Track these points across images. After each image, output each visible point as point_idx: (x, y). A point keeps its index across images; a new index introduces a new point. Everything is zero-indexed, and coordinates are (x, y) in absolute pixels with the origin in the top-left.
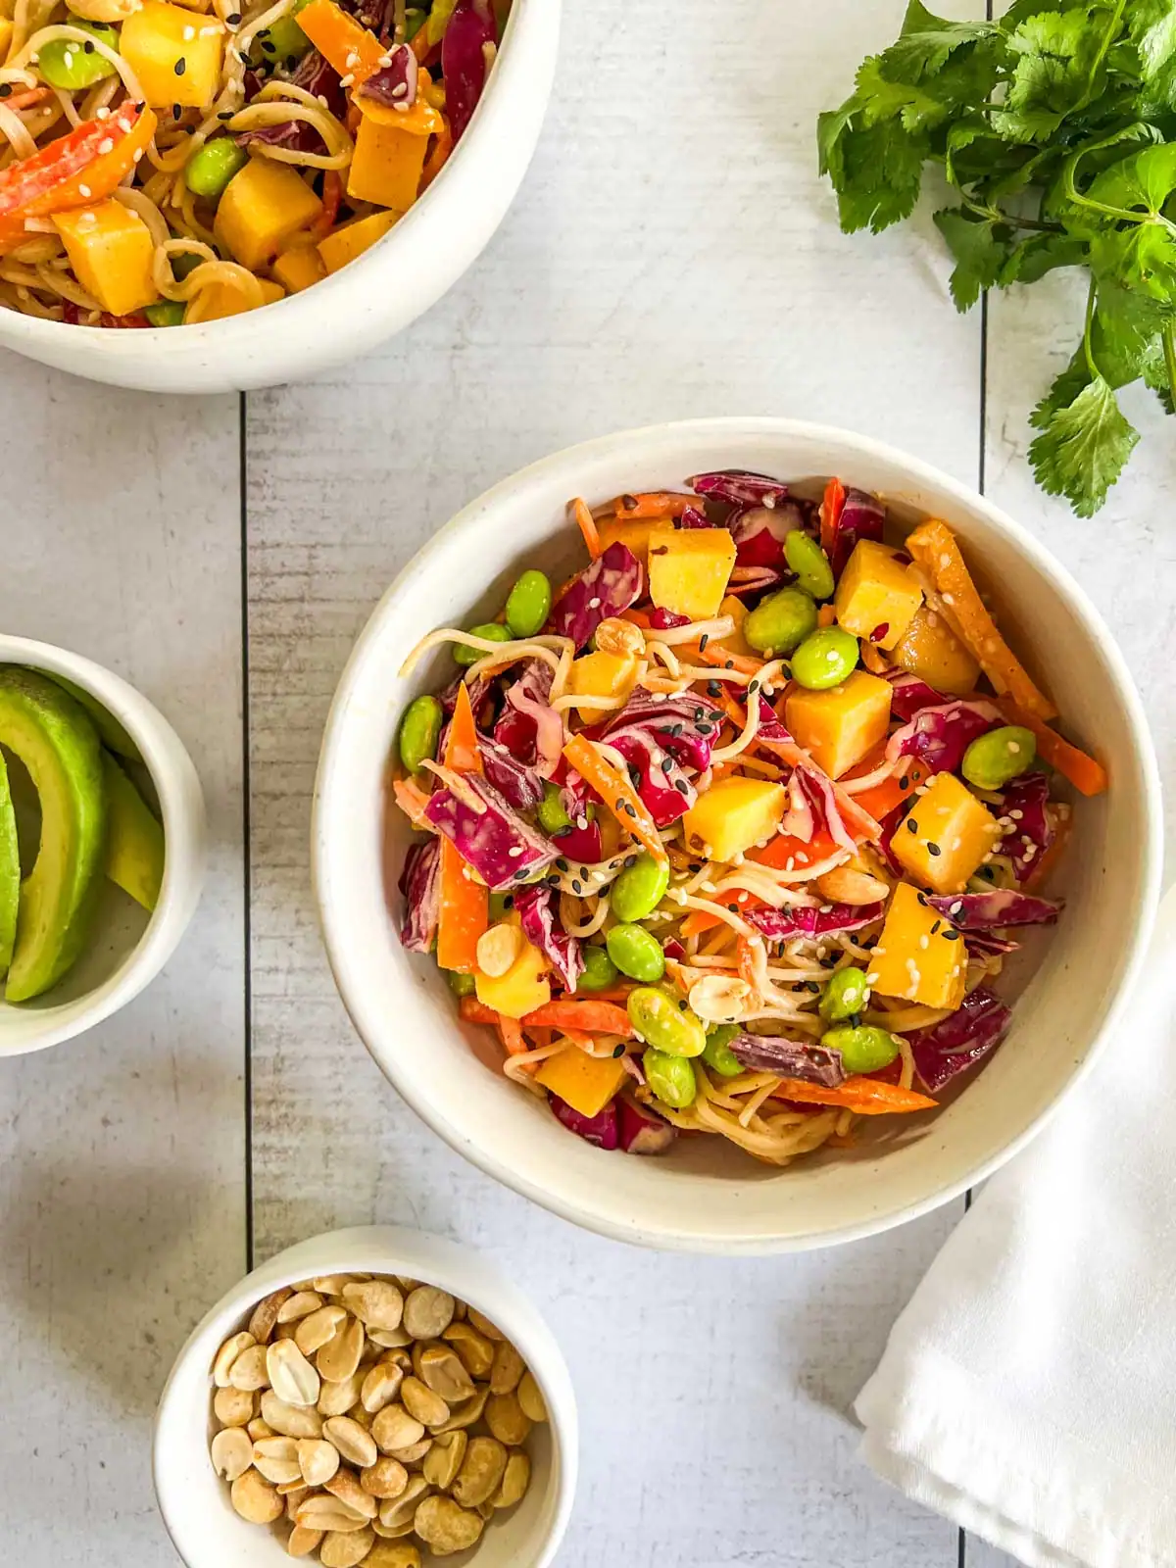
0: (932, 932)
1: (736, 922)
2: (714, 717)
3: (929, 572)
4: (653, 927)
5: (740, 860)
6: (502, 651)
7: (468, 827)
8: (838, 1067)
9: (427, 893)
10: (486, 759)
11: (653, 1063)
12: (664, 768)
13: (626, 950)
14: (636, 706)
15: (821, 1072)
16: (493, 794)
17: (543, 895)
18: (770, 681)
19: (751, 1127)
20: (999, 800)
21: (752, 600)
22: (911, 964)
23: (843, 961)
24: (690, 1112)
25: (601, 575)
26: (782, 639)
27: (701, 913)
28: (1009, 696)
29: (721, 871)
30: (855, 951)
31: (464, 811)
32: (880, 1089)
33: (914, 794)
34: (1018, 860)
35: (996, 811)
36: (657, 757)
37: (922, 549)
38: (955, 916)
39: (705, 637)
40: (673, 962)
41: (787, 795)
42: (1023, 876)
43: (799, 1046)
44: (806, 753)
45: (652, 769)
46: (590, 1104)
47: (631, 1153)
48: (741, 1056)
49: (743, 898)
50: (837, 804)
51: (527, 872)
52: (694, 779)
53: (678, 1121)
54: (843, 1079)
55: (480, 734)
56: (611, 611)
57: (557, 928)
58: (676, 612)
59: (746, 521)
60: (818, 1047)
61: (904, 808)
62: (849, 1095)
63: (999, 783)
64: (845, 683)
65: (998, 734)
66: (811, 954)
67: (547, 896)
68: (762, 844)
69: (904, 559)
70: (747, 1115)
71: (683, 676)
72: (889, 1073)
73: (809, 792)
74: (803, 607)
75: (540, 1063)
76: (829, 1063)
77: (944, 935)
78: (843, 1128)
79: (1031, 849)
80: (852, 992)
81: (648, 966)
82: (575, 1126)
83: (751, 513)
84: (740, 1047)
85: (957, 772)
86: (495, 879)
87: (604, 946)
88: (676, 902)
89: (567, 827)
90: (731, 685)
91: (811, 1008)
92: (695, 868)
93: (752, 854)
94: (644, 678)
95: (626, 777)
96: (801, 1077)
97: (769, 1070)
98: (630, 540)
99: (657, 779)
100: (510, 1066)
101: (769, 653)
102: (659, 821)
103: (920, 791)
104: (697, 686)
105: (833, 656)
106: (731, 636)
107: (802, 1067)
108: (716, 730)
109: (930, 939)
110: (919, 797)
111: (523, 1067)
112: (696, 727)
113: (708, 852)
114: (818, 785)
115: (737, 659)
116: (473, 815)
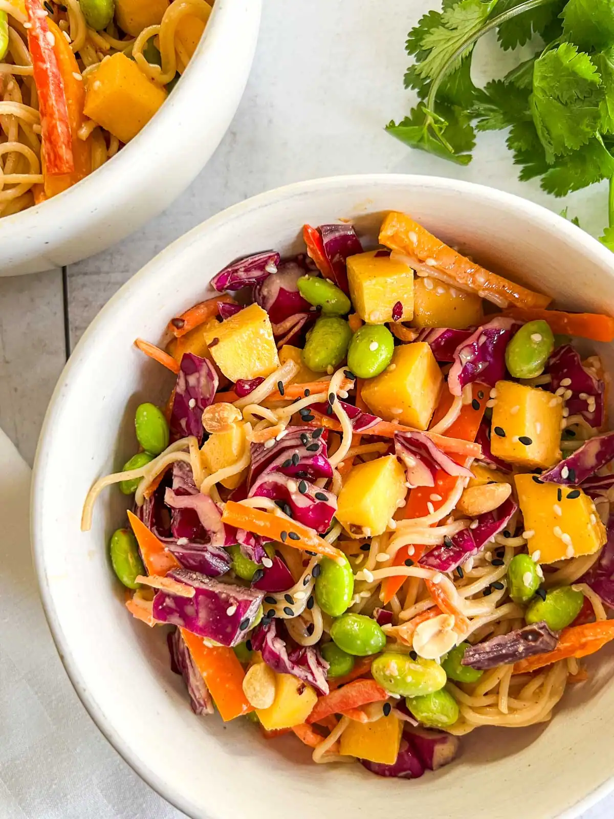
0: (559, 499)
1: (417, 572)
2: (315, 435)
3: (408, 252)
4: (360, 609)
5: (394, 525)
6: (149, 472)
7: (190, 610)
8: (549, 634)
9: (190, 671)
10: (176, 554)
11: (415, 708)
12: (301, 490)
13: (350, 638)
14: (258, 458)
15: (540, 644)
16: (194, 576)
17: (268, 631)
18: (341, 388)
19: (511, 710)
20: (547, 379)
21: (299, 341)
22: (557, 530)
23: (508, 555)
24: (462, 721)
25: (187, 382)
26: (333, 355)
27: (388, 579)
28: (511, 306)
29: (385, 539)
30: (513, 542)
31: (181, 602)
32: (586, 632)
33: (487, 408)
34: (585, 413)
35: (550, 388)
36: (292, 486)
37: (393, 238)
38: (568, 478)
39: (280, 383)
40: (388, 627)
41: (400, 460)
42: (596, 421)
43: (513, 635)
44: (395, 422)
45: (293, 497)
46: (388, 753)
47: (436, 770)
48: (477, 666)
49: (411, 552)
50: (436, 445)
51: (248, 620)
52: (329, 486)
53: (460, 732)
54: (557, 639)
55: (163, 539)
56: (204, 403)
57: (293, 647)
58: (250, 378)
59: (265, 292)
60: (527, 628)
61: (487, 421)
62: (566, 648)
63: (540, 368)
64: (394, 359)
65: (520, 335)
66: (482, 563)
67: (273, 628)
68: (402, 503)
69: (384, 253)
70: (504, 702)
71: (280, 419)
72: (585, 615)
73: (413, 449)
74: (336, 325)
75: (339, 742)
76: (541, 635)
77: (569, 496)
78: (574, 668)
79: (591, 401)
80: (528, 575)
81: (372, 642)
82: (387, 773)
83: (265, 284)
84: (472, 660)
85: (508, 376)
86: (227, 639)
87: (332, 640)
88: (365, 581)
89: (259, 571)
90: (316, 406)
91: (504, 601)
92: (365, 546)
93: (399, 515)
94: (253, 436)
95: (279, 513)
96: (526, 656)
97: (501, 664)
98: (193, 349)
99: (301, 502)
100: (318, 755)
101: (330, 369)
102: (320, 529)
103: (490, 404)
104: (293, 421)
105: (374, 346)
106: (299, 372)
107: (524, 649)
108: (322, 443)
109: (560, 506)
110: (492, 408)
111: (327, 751)
112: (307, 449)
113: (367, 532)
114: (417, 440)
115: (310, 386)
116: (189, 599)
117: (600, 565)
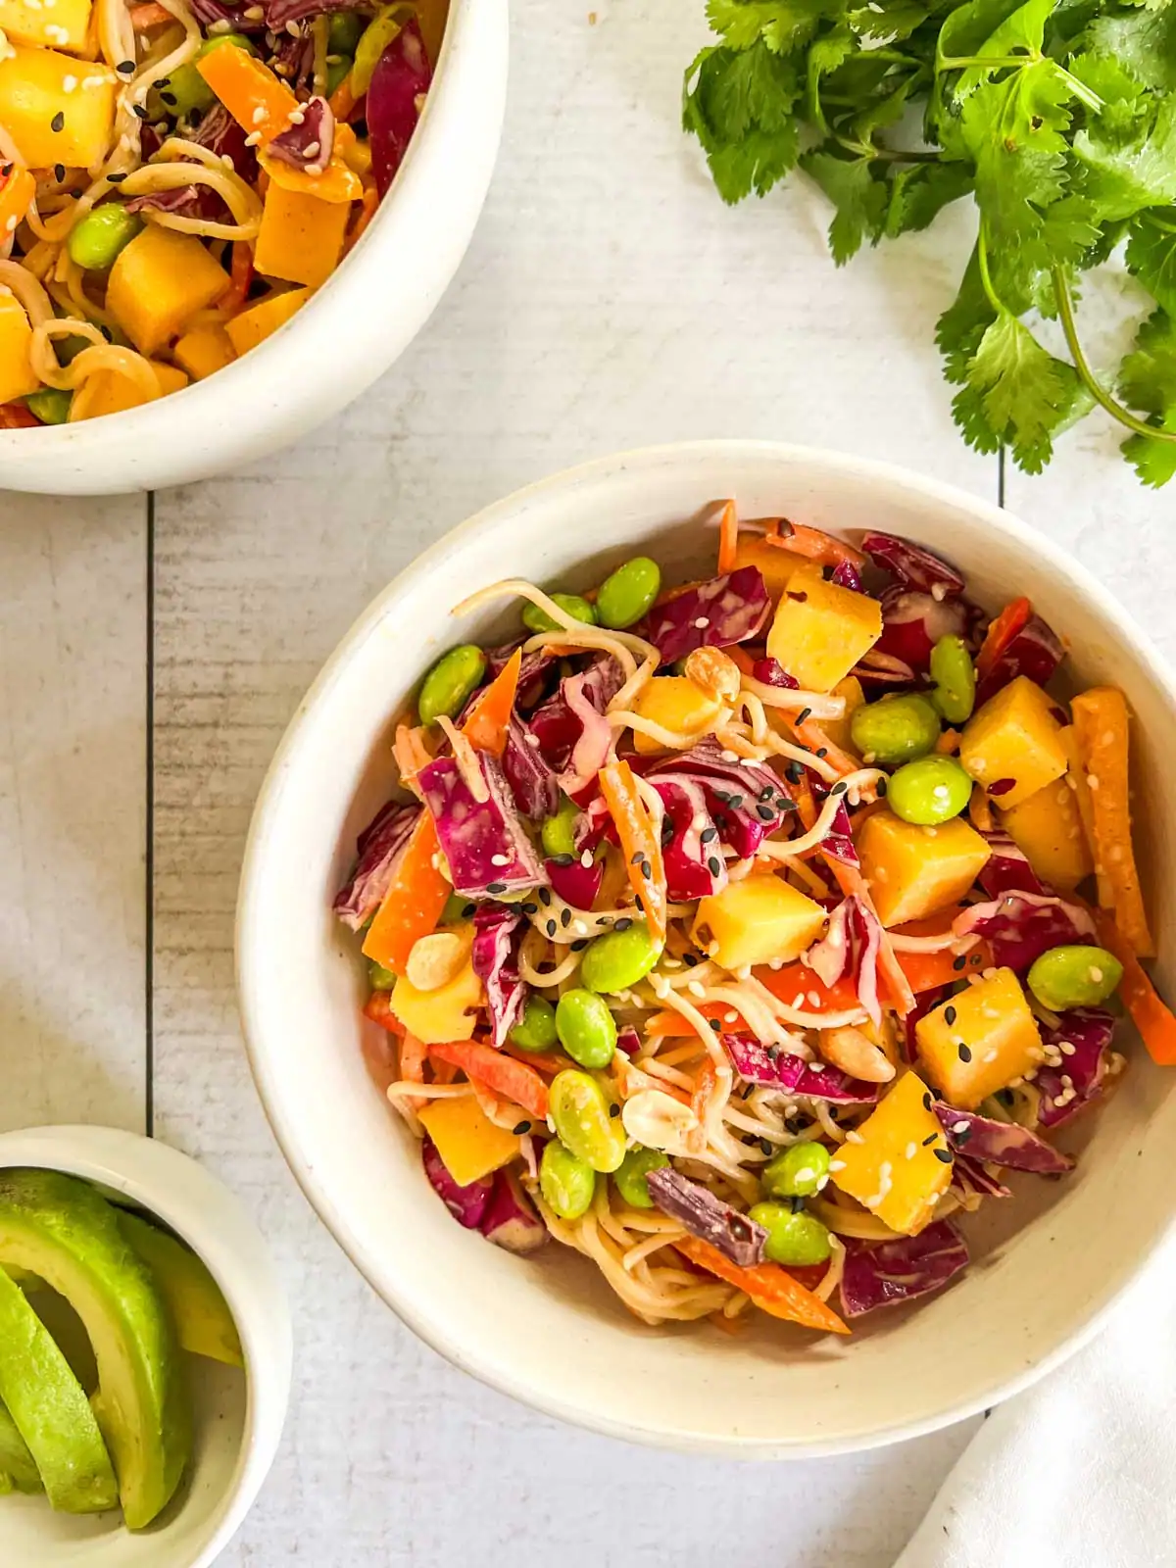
0: (925, 1143)
1: (712, 1041)
2: (780, 804)
3: (1085, 743)
4: (617, 1007)
5: (745, 974)
6: (578, 633)
7: (460, 811)
8: (757, 1249)
9: (383, 865)
10: (510, 743)
11: (554, 1158)
13: (577, 1022)
14: (700, 756)
15: (737, 1247)
16: (502, 785)
17: (509, 921)
18: (859, 789)
19: (634, 1272)
20: (1054, 1023)
21: (874, 691)
22: (887, 1168)
23: (811, 1132)
24: (572, 1226)
25: (720, 596)
26: (891, 749)
27: (676, 1013)
28: (1111, 914)
29: (718, 977)
30: (830, 1126)
31: (461, 791)
32: (792, 1290)
33: (966, 980)
34: (1048, 1099)
35: (1047, 1035)
36: (701, 821)
37: (1088, 714)
38: (957, 1135)
39: (807, 711)
40: (623, 1057)
41: (827, 922)
42: (1047, 1119)
43: (725, 1208)
44: (866, 884)
45: (689, 834)
46: (468, 1168)
47: (488, 1240)
48: (654, 1191)
49: (730, 1018)
50: (878, 958)
51: (503, 888)
52: (730, 863)
53: (555, 1230)
54: (757, 1262)
55: (516, 713)
56: (716, 639)
57: (511, 964)
58: (787, 671)
59: (902, 603)
60: (744, 1218)
61: (947, 991)
62: (754, 1281)
63: (1062, 1005)
64: (944, 826)
65: (1085, 951)
66: (780, 1109)
67: (515, 923)
68: (776, 965)
69: (1063, 717)
70: (636, 1257)
71: (765, 743)
72: (809, 1275)
73: (852, 930)
74: (927, 722)
75: (430, 1101)
76: (750, 1239)
77: (937, 1152)
78: (732, 1310)
79: (1069, 1094)
80: (809, 1171)
81: (593, 1052)
82: (440, 1186)
83: (912, 595)
84: (659, 1182)
85: (1022, 975)
86: (464, 881)
87: (554, 1004)
88: (655, 990)
89: (568, 857)
90: (814, 776)
91: (754, 1169)
92: (692, 959)
93: (761, 971)
94: (721, 728)
95: (657, 829)
96: (712, 1242)
97: (680, 1220)
98: (769, 570)
99: (690, 847)
100: (397, 1091)
101: (870, 757)
102: (673, 893)
103: (973, 979)
104: (777, 762)
105: (941, 791)
106: (836, 722)
107: (718, 1233)
108: (778, 819)
109: (918, 1149)
110: (970, 985)
111: (410, 1098)
112: (757, 807)
113: (713, 950)
114: (866, 928)
115: (832, 750)
116: (471, 799)
117: (881, 1247)
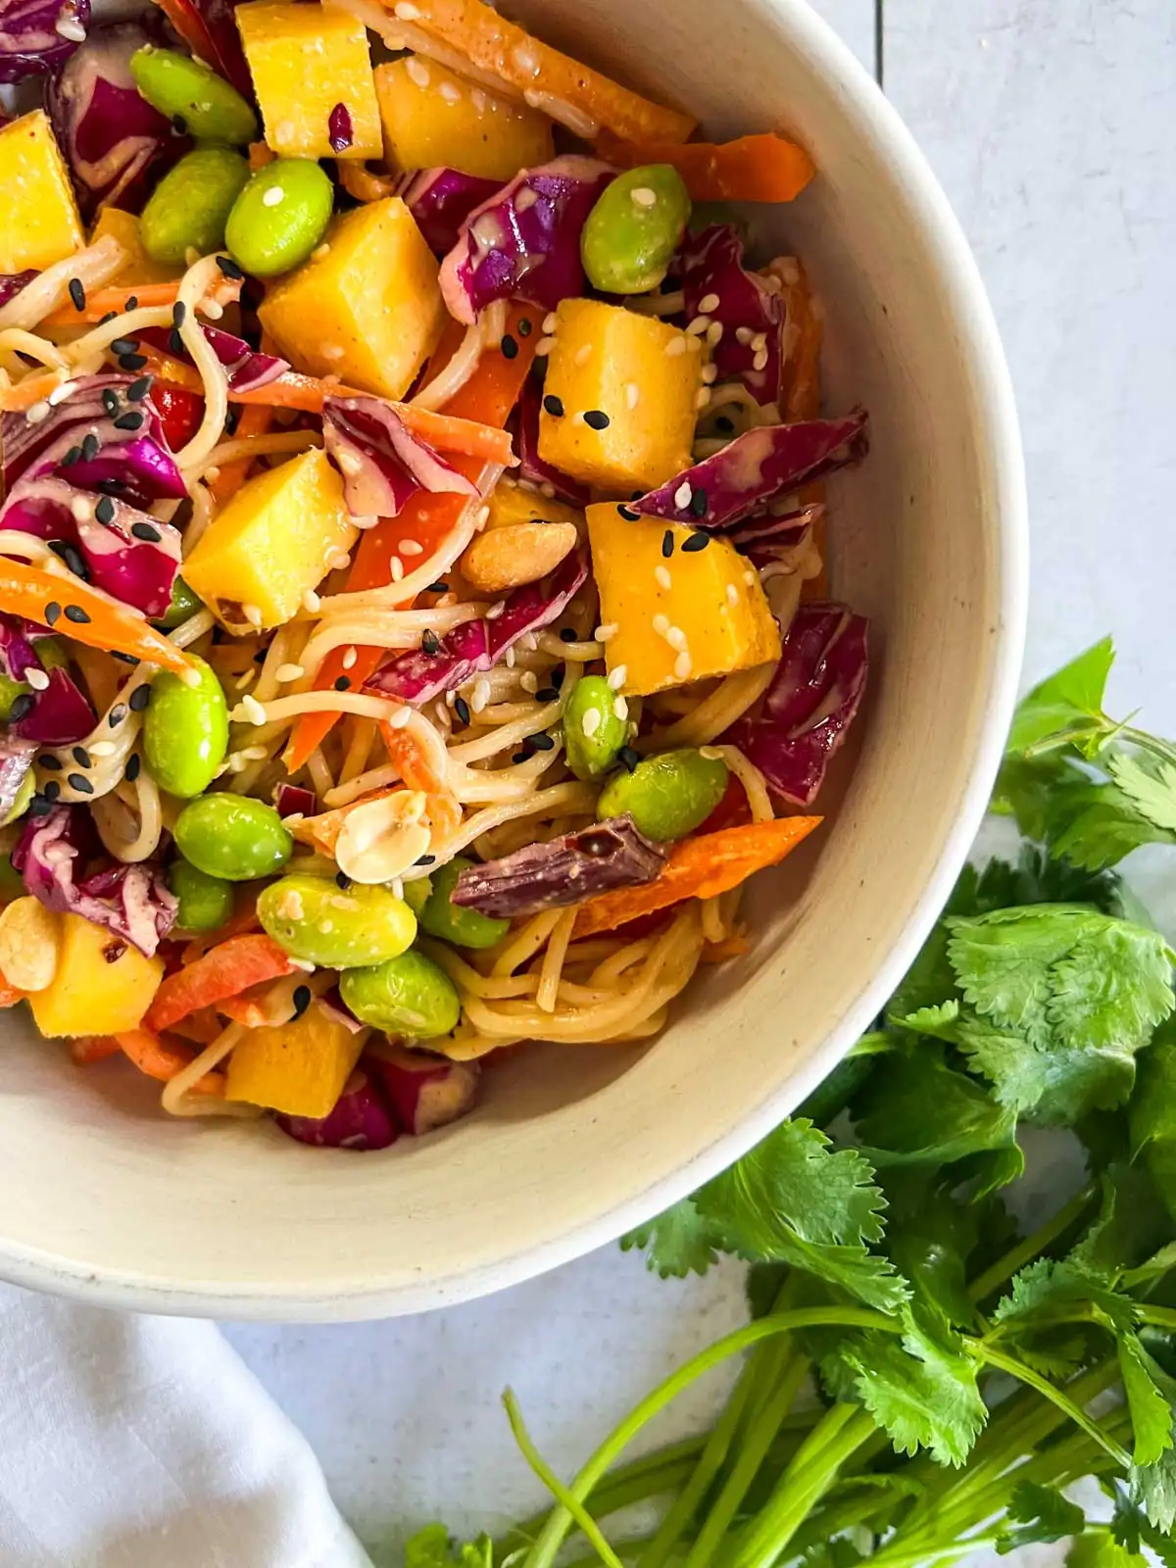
0: (667, 553)
1: (359, 704)
2: (136, 394)
4: (248, 781)
5: (315, 603)
8: (639, 843)
11: (352, 993)
12: (102, 517)
13: (209, 840)
14: (13, 447)
15: (618, 865)
17: (46, 826)
18: (209, 294)
20: (673, 298)
22: (661, 621)
23: (571, 675)
24: (463, 1027)
27: (300, 718)
28: (604, 131)
29: (296, 636)
30: (577, 651)
32: (725, 843)
33: (536, 357)
34: (750, 375)
35: (679, 320)
36: (83, 507)
38: (690, 508)
39: (75, 285)
40: (296, 819)
41: (333, 461)
42: (768, 391)
43: (559, 843)
44: (332, 380)
45: (83, 532)
47: (423, 1133)
48: (482, 906)
49: (350, 661)
50: (418, 436)
53: (462, 1052)
54: (662, 858)
58: (6, 268)
60: (592, 829)
62: (680, 878)
64: (328, 234)
65: (611, 191)
66: (513, 695)
67: (60, 822)
70: (549, 988)
73: (363, 437)
74: (214, 163)
75: (220, 1070)
76: (618, 844)
77: (686, 547)
78: (714, 928)
79: (759, 344)
81: (255, 849)
82: (319, 1139)
83: (67, 71)
84: (470, 893)
85: (589, 290)
87: (183, 857)
88: (250, 725)
89: (21, 698)
90: (147, 334)
91: (556, 775)
92: (263, 653)
93: (329, 584)
95: (57, 567)
96: (594, 890)
97: (539, 905)
99: (99, 542)
100: (172, 1097)
102: (152, 608)
105: (274, 197)
106: (131, 266)
107: (581, 873)
108: (151, 413)
109: (668, 568)
110: (546, 357)
111: (193, 1091)
112: (118, 426)
113: (259, 618)
114: (369, 416)
115: (138, 293)
117: (767, 706)
